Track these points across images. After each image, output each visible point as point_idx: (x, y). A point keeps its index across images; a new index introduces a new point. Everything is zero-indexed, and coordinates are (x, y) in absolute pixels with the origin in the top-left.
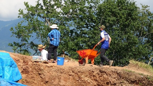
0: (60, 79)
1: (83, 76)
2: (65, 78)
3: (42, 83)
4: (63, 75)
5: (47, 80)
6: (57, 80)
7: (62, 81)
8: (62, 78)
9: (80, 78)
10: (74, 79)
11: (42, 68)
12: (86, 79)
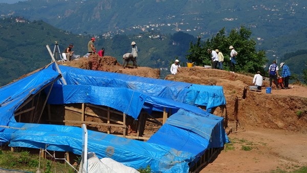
0: (265, 103)
1: (279, 102)
2: (269, 102)
3: (255, 105)
4: (267, 100)
5: (258, 103)
6: (264, 104)
7: (267, 104)
8: (267, 102)
9: (278, 103)
10: (274, 103)
11: (255, 95)
12: (281, 104)
